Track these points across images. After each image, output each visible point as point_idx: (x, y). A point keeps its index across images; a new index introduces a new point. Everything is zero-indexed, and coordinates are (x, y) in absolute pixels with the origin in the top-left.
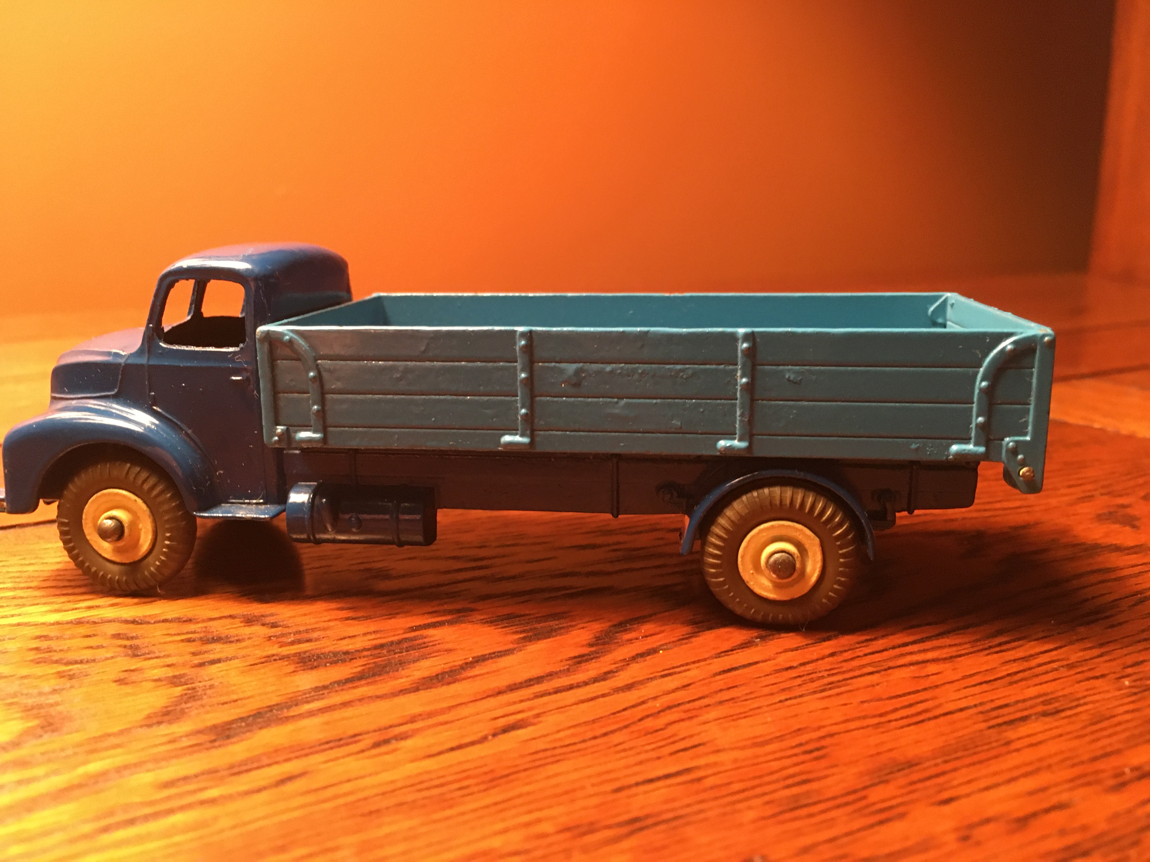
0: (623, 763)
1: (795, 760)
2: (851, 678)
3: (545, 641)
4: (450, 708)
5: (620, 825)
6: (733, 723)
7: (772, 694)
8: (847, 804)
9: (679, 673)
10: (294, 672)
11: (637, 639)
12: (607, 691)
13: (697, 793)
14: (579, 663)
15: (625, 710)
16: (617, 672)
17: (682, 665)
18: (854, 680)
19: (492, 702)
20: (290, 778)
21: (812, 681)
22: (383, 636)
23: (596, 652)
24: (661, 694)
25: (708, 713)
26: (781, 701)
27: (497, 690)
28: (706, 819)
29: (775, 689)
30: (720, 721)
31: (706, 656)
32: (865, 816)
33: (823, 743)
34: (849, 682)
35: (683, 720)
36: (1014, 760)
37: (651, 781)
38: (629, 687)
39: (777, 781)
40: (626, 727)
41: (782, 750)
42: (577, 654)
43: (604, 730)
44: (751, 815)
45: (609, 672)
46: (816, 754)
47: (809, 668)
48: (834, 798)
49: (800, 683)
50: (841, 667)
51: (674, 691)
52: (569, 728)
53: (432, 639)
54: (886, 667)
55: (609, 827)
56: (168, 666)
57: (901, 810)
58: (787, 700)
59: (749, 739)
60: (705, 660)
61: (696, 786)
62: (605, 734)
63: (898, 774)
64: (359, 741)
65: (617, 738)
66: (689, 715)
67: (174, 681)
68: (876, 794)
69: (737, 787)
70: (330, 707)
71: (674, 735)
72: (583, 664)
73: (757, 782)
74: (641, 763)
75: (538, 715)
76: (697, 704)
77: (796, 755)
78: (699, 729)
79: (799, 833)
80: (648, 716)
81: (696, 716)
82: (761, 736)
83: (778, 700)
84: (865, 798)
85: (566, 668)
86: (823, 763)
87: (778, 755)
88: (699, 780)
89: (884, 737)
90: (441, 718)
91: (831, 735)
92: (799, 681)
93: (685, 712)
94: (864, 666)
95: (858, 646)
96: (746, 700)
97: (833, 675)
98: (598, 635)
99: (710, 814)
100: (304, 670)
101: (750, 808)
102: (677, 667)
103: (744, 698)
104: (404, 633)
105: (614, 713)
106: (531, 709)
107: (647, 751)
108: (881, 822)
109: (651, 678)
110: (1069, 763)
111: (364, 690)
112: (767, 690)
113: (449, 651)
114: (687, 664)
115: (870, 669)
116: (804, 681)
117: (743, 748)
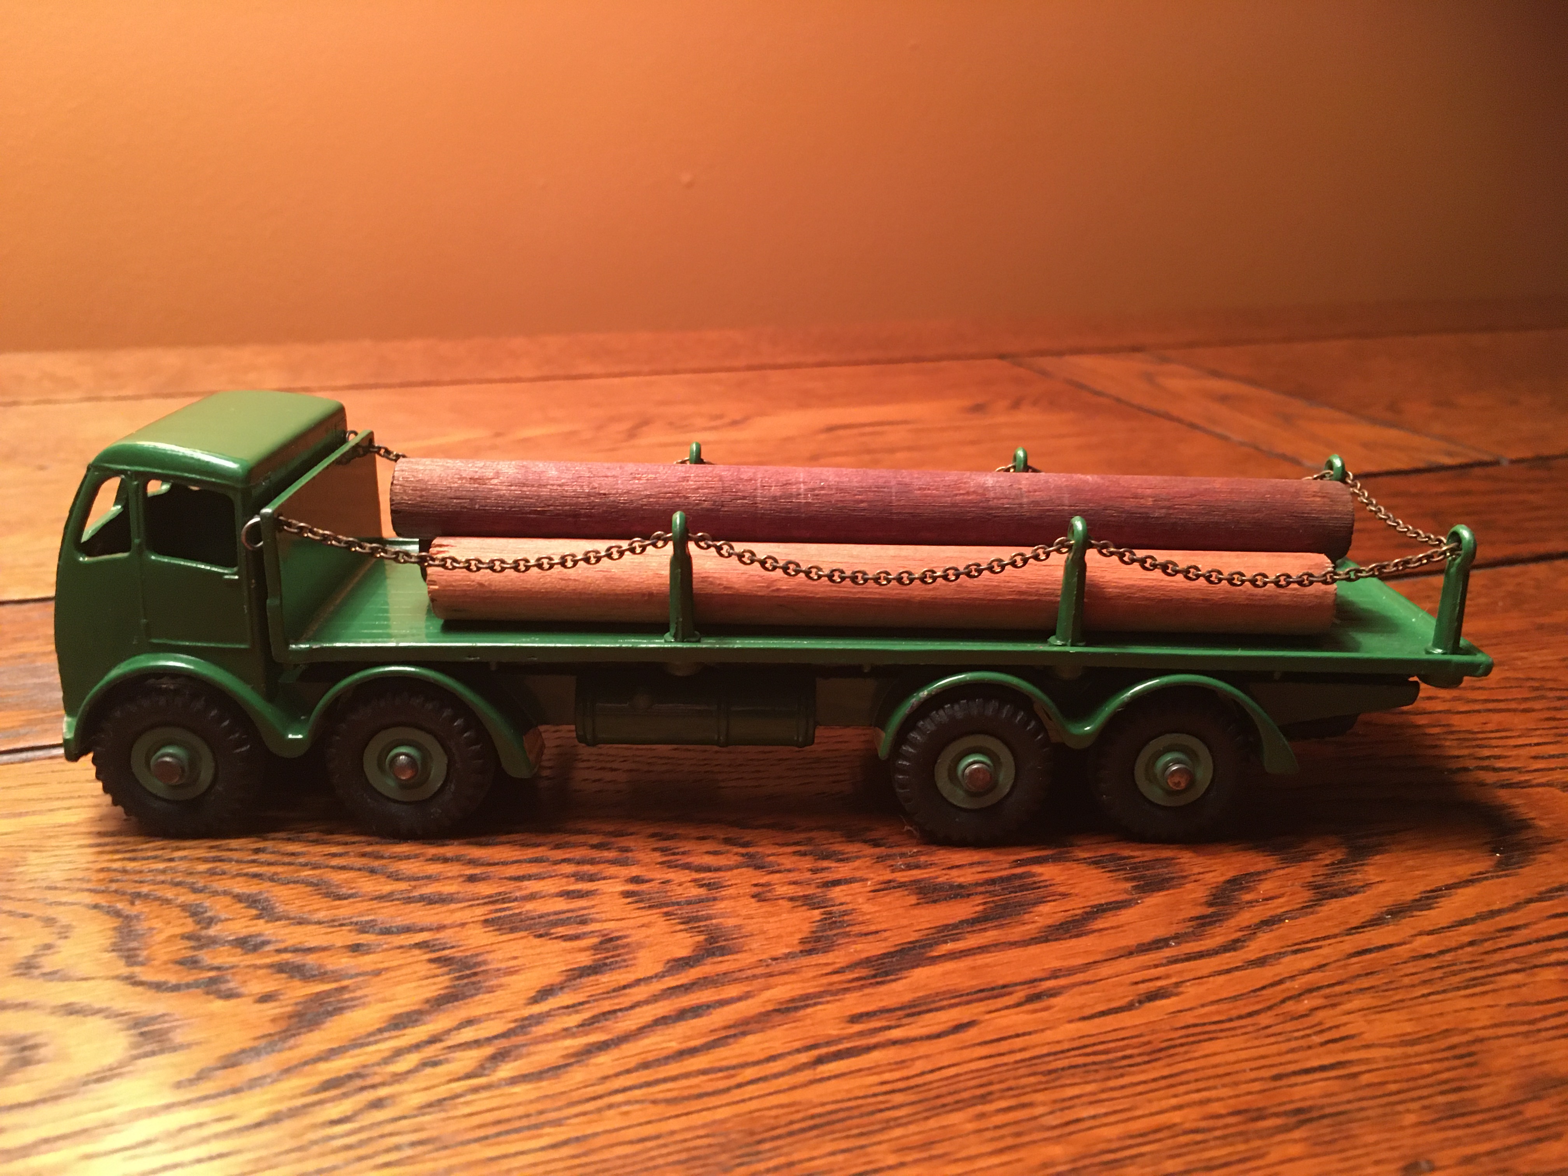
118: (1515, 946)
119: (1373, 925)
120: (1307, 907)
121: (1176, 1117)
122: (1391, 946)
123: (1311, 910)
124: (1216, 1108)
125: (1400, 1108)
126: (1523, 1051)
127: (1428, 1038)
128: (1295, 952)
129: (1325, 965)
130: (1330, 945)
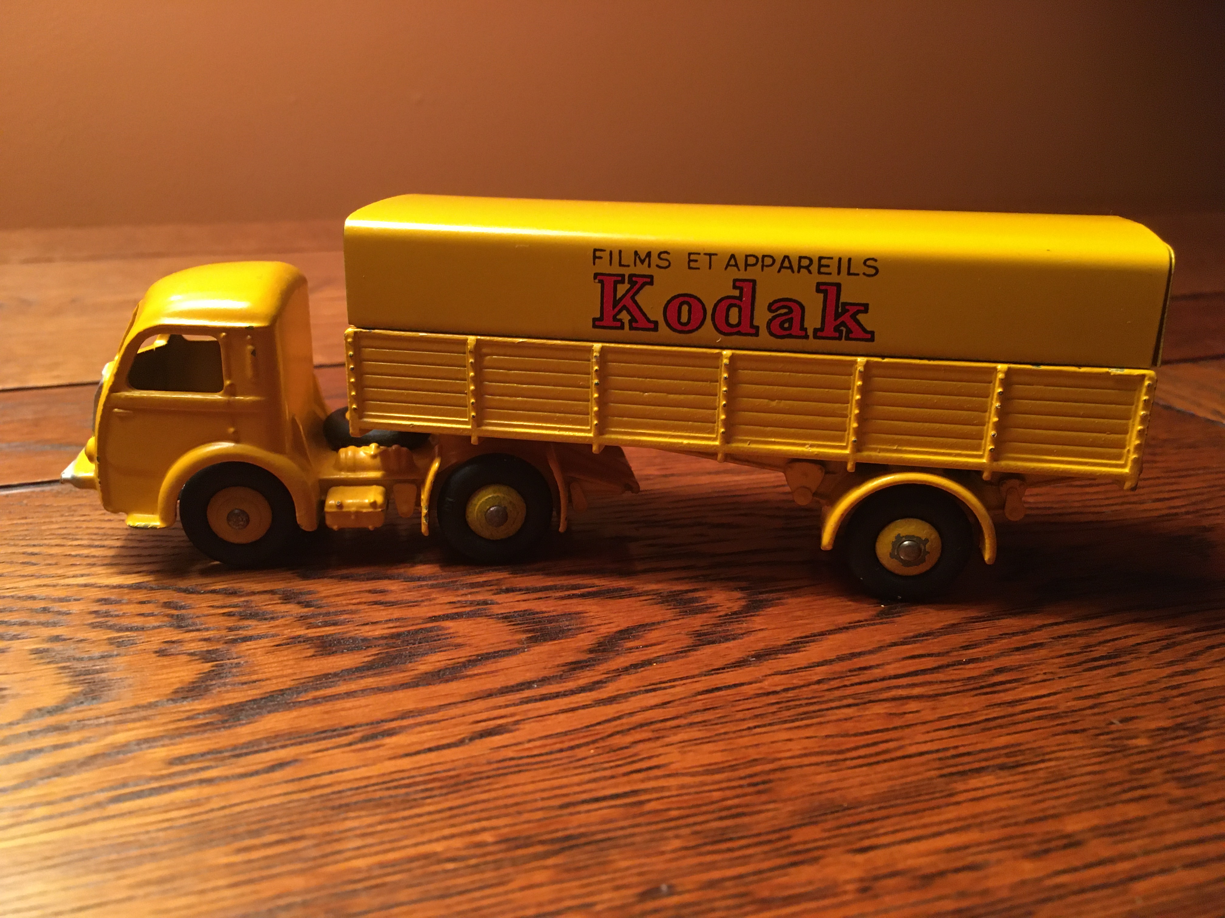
0: (576, 779)
1: (739, 791)
2: (827, 709)
3: (550, 643)
4: (441, 707)
5: (553, 841)
6: (694, 748)
7: (744, 720)
8: (770, 842)
9: (665, 688)
10: (314, 656)
11: (637, 648)
12: (589, 703)
13: (635, 816)
14: (574, 669)
15: (599, 724)
16: (605, 682)
17: (670, 681)
18: (830, 712)
19: (481, 704)
20: (282, 765)
21: (788, 709)
22: (402, 624)
23: (593, 659)
24: (639, 709)
25: (675, 734)
26: (749, 728)
27: (489, 692)
28: (633, 844)
29: (748, 714)
30: (683, 744)
31: (697, 672)
32: (782, 856)
33: (771, 777)
34: (823, 713)
35: (649, 739)
36: (951, 813)
37: (597, 800)
38: (611, 700)
39: (713, 812)
40: (594, 742)
41: (729, 780)
42: (574, 660)
43: (572, 743)
44: (677, 843)
45: (598, 682)
46: (761, 787)
47: (790, 694)
48: (759, 835)
49: (775, 710)
50: (823, 696)
51: (652, 708)
52: (541, 738)
53: (446, 632)
54: (866, 700)
55: (542, 842)
56: (205, 640)
57: (816, 854)
58: (755, 727)
59: (702, 766)
60: (693, 677)
61: (635, 810)
62: (572, 748)
63: (829, 817)
64: (351, 733)
65: (580, 753)
66: (656, 735)
67: (206, 657)
68: (800, 835)
69: (674, 813)
70: (334, 696)
71: (635, 755)
72: (578, 671)
73: (693, 811)
74: (594, 780)
75: (517, 722)
76: (669, 724)
77: (741, 786)
78: (661, 750)
79: (712, 866)
80: (618, 733)
81: (663, 737)
82: (716, 764)
83: (745, 727)
84: (788, 837)
85: (559, 674)
86: (764, 797)
87: (724, 785)
88: (641, 803)
89: (834, 776)
90: (429, 717)
91: (783, 769)
92: (774, 708)
93: (653, 731)
94: (845, 697)
95: (849, 674)
96: (716, 724)
97: (812, 704)
98: (602, 639)
99: (638, 839)
100: (322, 655)
101: (677, 837)
102: (664, 683)
103: (715, 722)
104: (423, 623)
105: (587, 727)
106: (512, 715)
107: (605, 769)
108: (794, 864)
109: (635, 692)
110: (1003, 822)
111: (370, 682)
112: (740, 715)
113: (458, 646)
114: (674, 680)
115: (850, 701)
116: (780, 708)
117: (693, 775)
118: (860, 683)
119: (735, 667)
120: (681, 652)
121: (438, 847)
122: (742, 684)
123: (684, 654)
124: (487, 837)
125: (670, 834)
126: (820, 779)
127: (733, 768)
128: (647, 691)
129: (669, 702)
130: (684, 684)
